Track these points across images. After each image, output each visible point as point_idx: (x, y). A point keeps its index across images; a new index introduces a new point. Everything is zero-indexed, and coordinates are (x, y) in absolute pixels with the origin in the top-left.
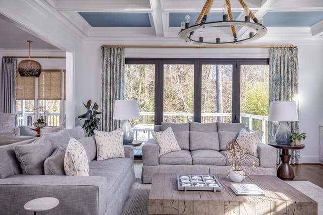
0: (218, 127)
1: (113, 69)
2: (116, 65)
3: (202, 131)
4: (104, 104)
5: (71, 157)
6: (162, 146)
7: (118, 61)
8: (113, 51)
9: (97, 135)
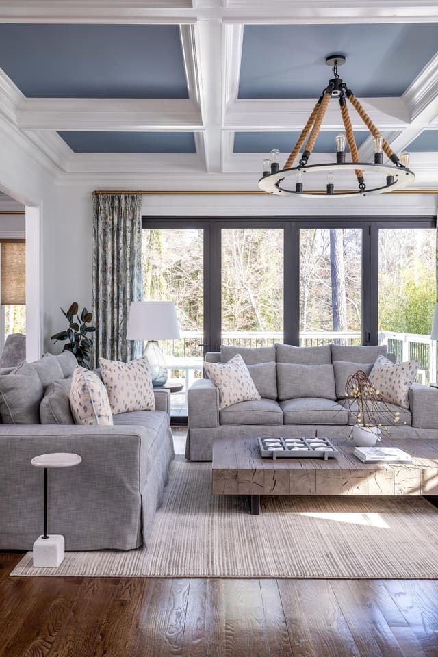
0: (333, 353)
1: (118, 238)
2: (125, 232)
3: (303, 363)
4: (100, 312)
5: (89, 393)
6: (225, 390)
7: (128, 223)
8: (116, 202)
9: (106, 368)
